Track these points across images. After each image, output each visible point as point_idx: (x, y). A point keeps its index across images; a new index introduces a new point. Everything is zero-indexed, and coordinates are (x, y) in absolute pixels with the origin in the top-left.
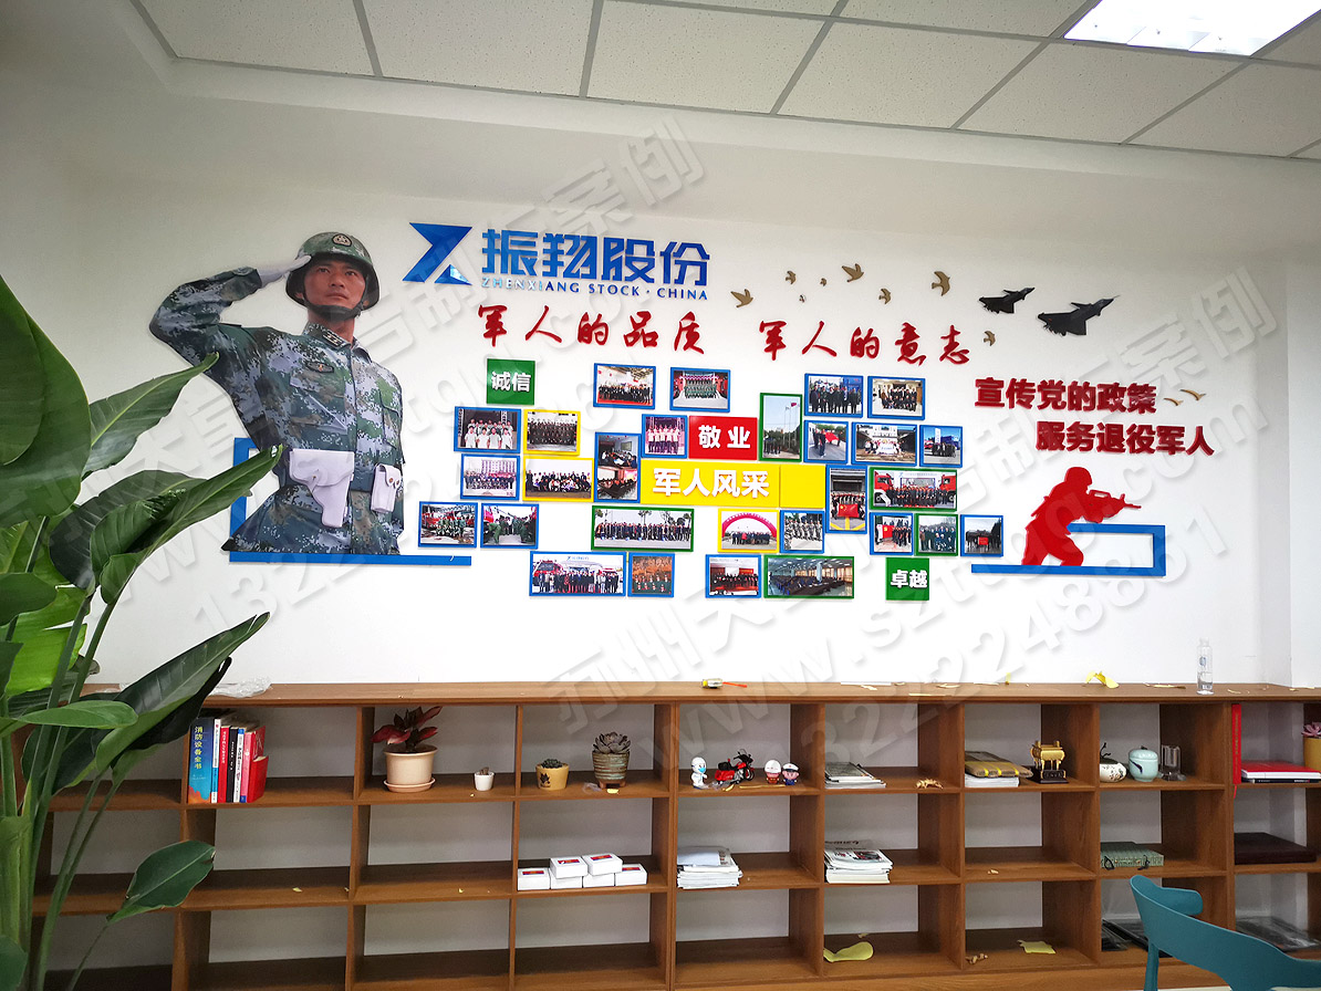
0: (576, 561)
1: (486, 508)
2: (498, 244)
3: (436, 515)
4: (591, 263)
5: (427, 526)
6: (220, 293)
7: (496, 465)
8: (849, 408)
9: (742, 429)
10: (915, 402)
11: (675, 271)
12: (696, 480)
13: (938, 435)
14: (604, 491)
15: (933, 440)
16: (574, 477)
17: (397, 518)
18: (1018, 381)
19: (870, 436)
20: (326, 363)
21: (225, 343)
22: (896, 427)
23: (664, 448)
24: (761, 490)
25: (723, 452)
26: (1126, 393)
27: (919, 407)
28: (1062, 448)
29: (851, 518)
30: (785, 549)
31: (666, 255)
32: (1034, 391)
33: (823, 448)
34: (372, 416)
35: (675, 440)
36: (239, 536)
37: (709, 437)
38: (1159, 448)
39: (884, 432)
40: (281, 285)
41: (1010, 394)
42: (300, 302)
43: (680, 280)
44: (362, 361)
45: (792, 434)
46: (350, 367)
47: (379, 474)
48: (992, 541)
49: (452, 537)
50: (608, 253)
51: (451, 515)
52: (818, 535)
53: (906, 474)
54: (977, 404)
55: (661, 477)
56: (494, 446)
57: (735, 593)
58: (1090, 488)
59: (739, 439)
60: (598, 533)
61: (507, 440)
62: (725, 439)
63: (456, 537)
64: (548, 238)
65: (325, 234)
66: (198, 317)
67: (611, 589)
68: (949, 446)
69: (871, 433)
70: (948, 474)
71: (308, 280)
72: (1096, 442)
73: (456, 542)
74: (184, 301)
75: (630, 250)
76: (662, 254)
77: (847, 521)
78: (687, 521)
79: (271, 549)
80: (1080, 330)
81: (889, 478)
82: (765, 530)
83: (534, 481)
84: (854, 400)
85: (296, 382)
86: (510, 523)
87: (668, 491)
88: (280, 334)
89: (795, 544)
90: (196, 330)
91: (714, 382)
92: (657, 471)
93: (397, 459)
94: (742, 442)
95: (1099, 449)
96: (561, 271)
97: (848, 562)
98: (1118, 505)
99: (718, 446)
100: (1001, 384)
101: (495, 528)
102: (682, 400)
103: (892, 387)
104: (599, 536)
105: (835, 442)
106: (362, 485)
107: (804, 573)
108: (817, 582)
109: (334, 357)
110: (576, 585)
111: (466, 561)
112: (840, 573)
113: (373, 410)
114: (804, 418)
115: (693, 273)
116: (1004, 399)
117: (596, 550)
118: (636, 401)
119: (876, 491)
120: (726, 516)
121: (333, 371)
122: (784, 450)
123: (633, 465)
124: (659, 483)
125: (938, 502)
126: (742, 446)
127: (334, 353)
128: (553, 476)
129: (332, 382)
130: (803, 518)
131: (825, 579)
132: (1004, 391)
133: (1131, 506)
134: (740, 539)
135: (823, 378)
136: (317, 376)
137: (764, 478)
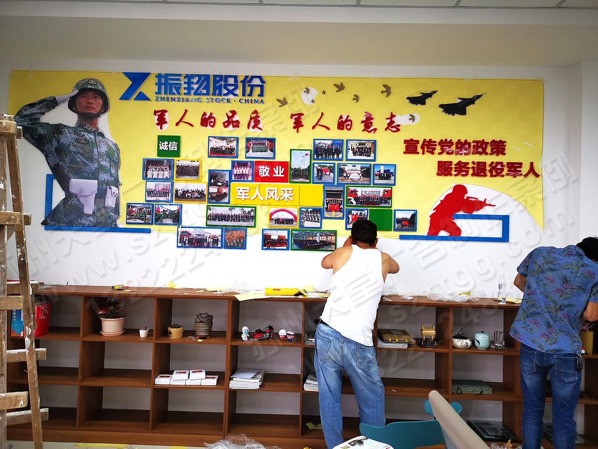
0: (198, 231)
1: (156, 206)
2: (163, 81)
3: (134, 209)
4: (207, 88)
5: (130, 214)
6: (40, 109)
7: (161, 186)
8: (336, 156)
9: (280, 167)
10: (370, 152)
11: (248, 90)
12: (257, 192)
13: (382, 169)
14: (212, 198)
15: (380, 171)
16: (198, 191)
17: (117, 210)
18: (428, 140)
19: (346, 170)
20: (85, 139)
21: (41, 131)
22: (360, 165)
23: (241, 177)
24: (289, 197)
25: (271, 179)
26: (489, 145)
27: (372, 155)
28: (451, 175)
29: (335, 211)
30: (302, 226)
31: (243, 82)
32: (436, 145)
33: (321, 177)
34: (105, 163)
35: (247, 173)
36: (48, 219)
37: (264, 171)
38: (507, 174)
39: (354, 168)
40: (66, 104)
41: (422, 147)
42: (74, 111)
43: (250, 95)
44: (101, 138)
45: (306, 170)
46: (95, 141)
47: (109, 191)
48: (411, 223)
49: (141, 219)
50: (215, 82)
51: (140, 209)
52: (318, 219)
53: (364, 189)
54: (404, 153)
55: (240, 191)
56: (160, 177)
57: (276, 248)
58: (466, 196)
59: (279, 172)
60: (209, 218)
61: (167, 174)
62: (271, 172)
63: (142, 220)
64: (187, 76)
65: (85, 79)
66: (31, 120)
67: (215, 245)
68: (388, 174)
69: (346, 168)
70: (387, 189)
71: (78, 101)
72: (471, 171)
73: (143, 222)
74: (25, 113)
75: (226, 81)
76: (241, 82)
77: (333, 212)
78: (252, 212)
79: (62, 224)
80: (463, 112)
81: (355, 191)
82: (291, 217)
83: (179, 193)
84: (338, 152)
85: (72, 148)
86: (168, 213)
87: (243, 198)
88: (65, 126)
89: (307, 224)
90: (30, 126)
91: (267, 144)
92: (238, 188)
93: (117, 183)
94: (280, 174)
95: (472, 175)
96: (193, 92)
97: (334, 233)
98: (482, 204)
99: (268, 176)
100: (418, 142)
101: (161, 216)
102: (251, 154)
103: (358, 145)
104: (209, 219)
105: (328, 173)
106: (101, 195)
107: (311, 239)
108: (317, 243)
109: (89, 136)
110: (198, 243)
111: (149, 231)
112: (329, 238)
113: (106, 161)
114: (313, 161)
115: (257, 91)
116: (420, 150)
117: (209, 226)
118: (228, 154)
119: (348, 198)
120: (272, 210)
121: (88, 143)
122: (302, 177)
123: (227, 185)
124: (239, 194)
125: (381, 203)
126: (280, 175)
127: (89, 135)
128: (188, 191)
129: (87, 148)
130: (311, 211)
131: (321, 241)
132: (419, 146)
133: (490, 205)
134: (278, 221)
135: (322, 141)
136: (81, 145)
137: (291, 191)
